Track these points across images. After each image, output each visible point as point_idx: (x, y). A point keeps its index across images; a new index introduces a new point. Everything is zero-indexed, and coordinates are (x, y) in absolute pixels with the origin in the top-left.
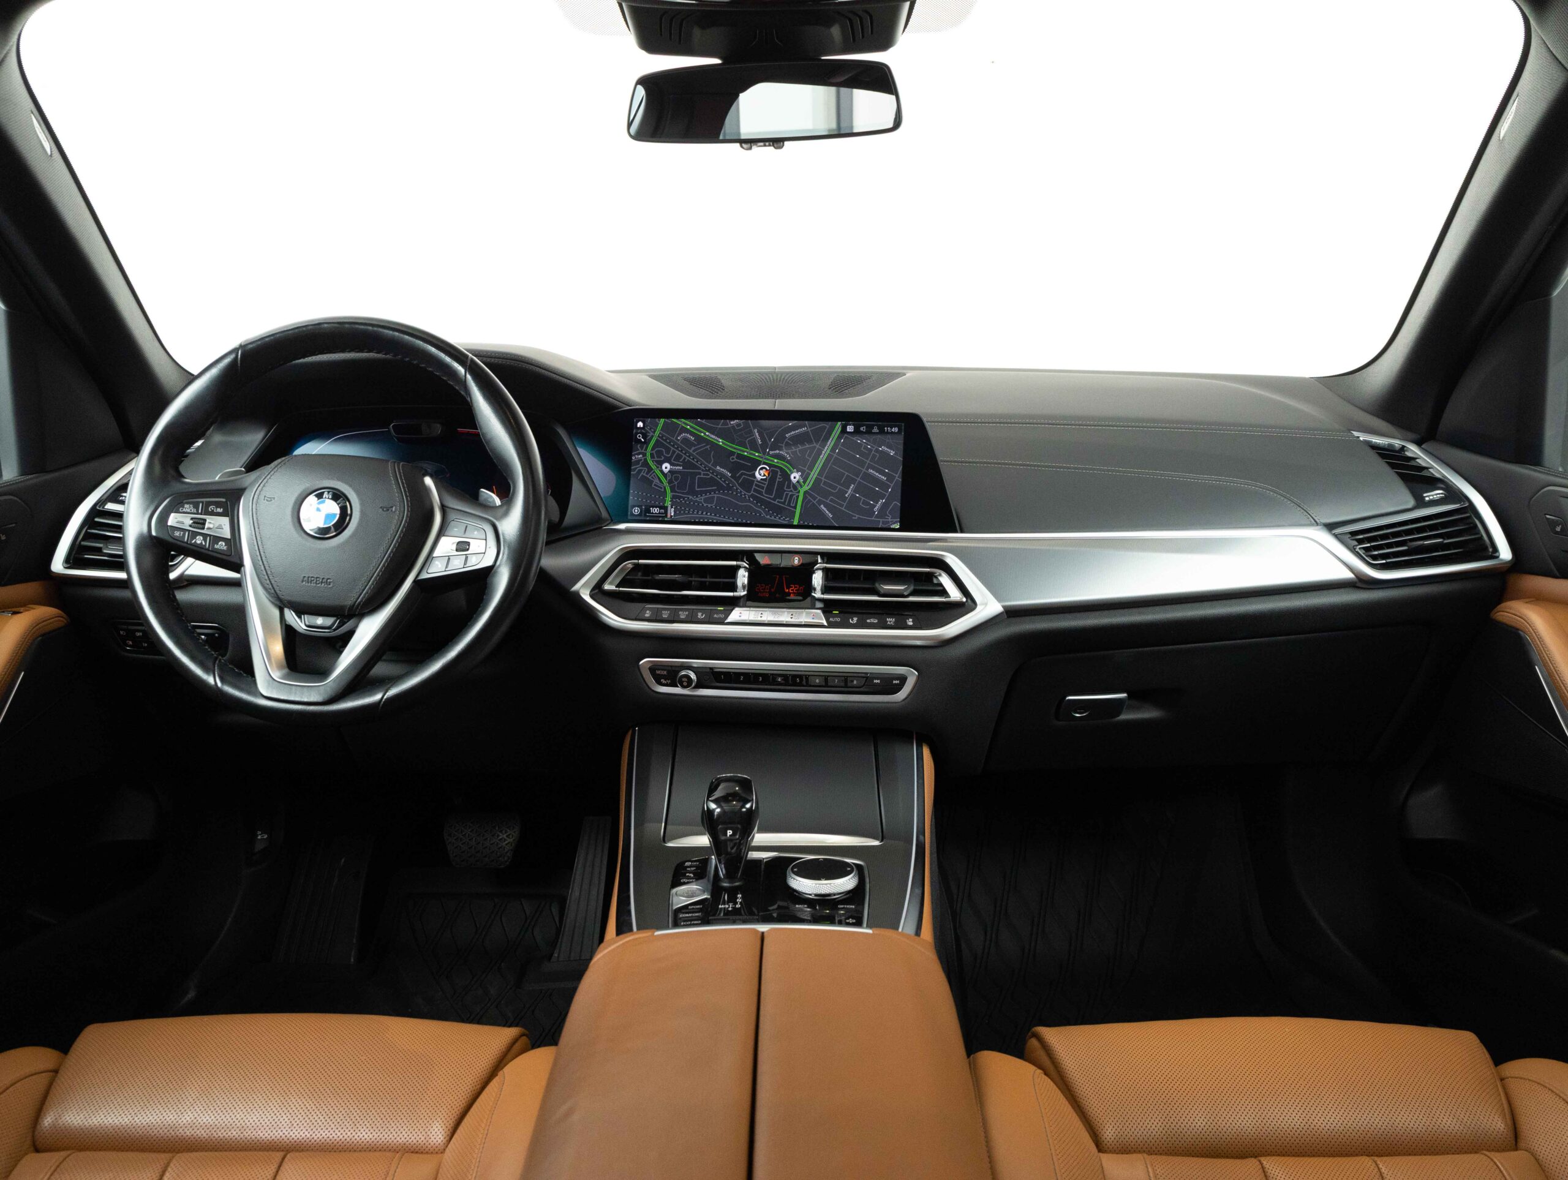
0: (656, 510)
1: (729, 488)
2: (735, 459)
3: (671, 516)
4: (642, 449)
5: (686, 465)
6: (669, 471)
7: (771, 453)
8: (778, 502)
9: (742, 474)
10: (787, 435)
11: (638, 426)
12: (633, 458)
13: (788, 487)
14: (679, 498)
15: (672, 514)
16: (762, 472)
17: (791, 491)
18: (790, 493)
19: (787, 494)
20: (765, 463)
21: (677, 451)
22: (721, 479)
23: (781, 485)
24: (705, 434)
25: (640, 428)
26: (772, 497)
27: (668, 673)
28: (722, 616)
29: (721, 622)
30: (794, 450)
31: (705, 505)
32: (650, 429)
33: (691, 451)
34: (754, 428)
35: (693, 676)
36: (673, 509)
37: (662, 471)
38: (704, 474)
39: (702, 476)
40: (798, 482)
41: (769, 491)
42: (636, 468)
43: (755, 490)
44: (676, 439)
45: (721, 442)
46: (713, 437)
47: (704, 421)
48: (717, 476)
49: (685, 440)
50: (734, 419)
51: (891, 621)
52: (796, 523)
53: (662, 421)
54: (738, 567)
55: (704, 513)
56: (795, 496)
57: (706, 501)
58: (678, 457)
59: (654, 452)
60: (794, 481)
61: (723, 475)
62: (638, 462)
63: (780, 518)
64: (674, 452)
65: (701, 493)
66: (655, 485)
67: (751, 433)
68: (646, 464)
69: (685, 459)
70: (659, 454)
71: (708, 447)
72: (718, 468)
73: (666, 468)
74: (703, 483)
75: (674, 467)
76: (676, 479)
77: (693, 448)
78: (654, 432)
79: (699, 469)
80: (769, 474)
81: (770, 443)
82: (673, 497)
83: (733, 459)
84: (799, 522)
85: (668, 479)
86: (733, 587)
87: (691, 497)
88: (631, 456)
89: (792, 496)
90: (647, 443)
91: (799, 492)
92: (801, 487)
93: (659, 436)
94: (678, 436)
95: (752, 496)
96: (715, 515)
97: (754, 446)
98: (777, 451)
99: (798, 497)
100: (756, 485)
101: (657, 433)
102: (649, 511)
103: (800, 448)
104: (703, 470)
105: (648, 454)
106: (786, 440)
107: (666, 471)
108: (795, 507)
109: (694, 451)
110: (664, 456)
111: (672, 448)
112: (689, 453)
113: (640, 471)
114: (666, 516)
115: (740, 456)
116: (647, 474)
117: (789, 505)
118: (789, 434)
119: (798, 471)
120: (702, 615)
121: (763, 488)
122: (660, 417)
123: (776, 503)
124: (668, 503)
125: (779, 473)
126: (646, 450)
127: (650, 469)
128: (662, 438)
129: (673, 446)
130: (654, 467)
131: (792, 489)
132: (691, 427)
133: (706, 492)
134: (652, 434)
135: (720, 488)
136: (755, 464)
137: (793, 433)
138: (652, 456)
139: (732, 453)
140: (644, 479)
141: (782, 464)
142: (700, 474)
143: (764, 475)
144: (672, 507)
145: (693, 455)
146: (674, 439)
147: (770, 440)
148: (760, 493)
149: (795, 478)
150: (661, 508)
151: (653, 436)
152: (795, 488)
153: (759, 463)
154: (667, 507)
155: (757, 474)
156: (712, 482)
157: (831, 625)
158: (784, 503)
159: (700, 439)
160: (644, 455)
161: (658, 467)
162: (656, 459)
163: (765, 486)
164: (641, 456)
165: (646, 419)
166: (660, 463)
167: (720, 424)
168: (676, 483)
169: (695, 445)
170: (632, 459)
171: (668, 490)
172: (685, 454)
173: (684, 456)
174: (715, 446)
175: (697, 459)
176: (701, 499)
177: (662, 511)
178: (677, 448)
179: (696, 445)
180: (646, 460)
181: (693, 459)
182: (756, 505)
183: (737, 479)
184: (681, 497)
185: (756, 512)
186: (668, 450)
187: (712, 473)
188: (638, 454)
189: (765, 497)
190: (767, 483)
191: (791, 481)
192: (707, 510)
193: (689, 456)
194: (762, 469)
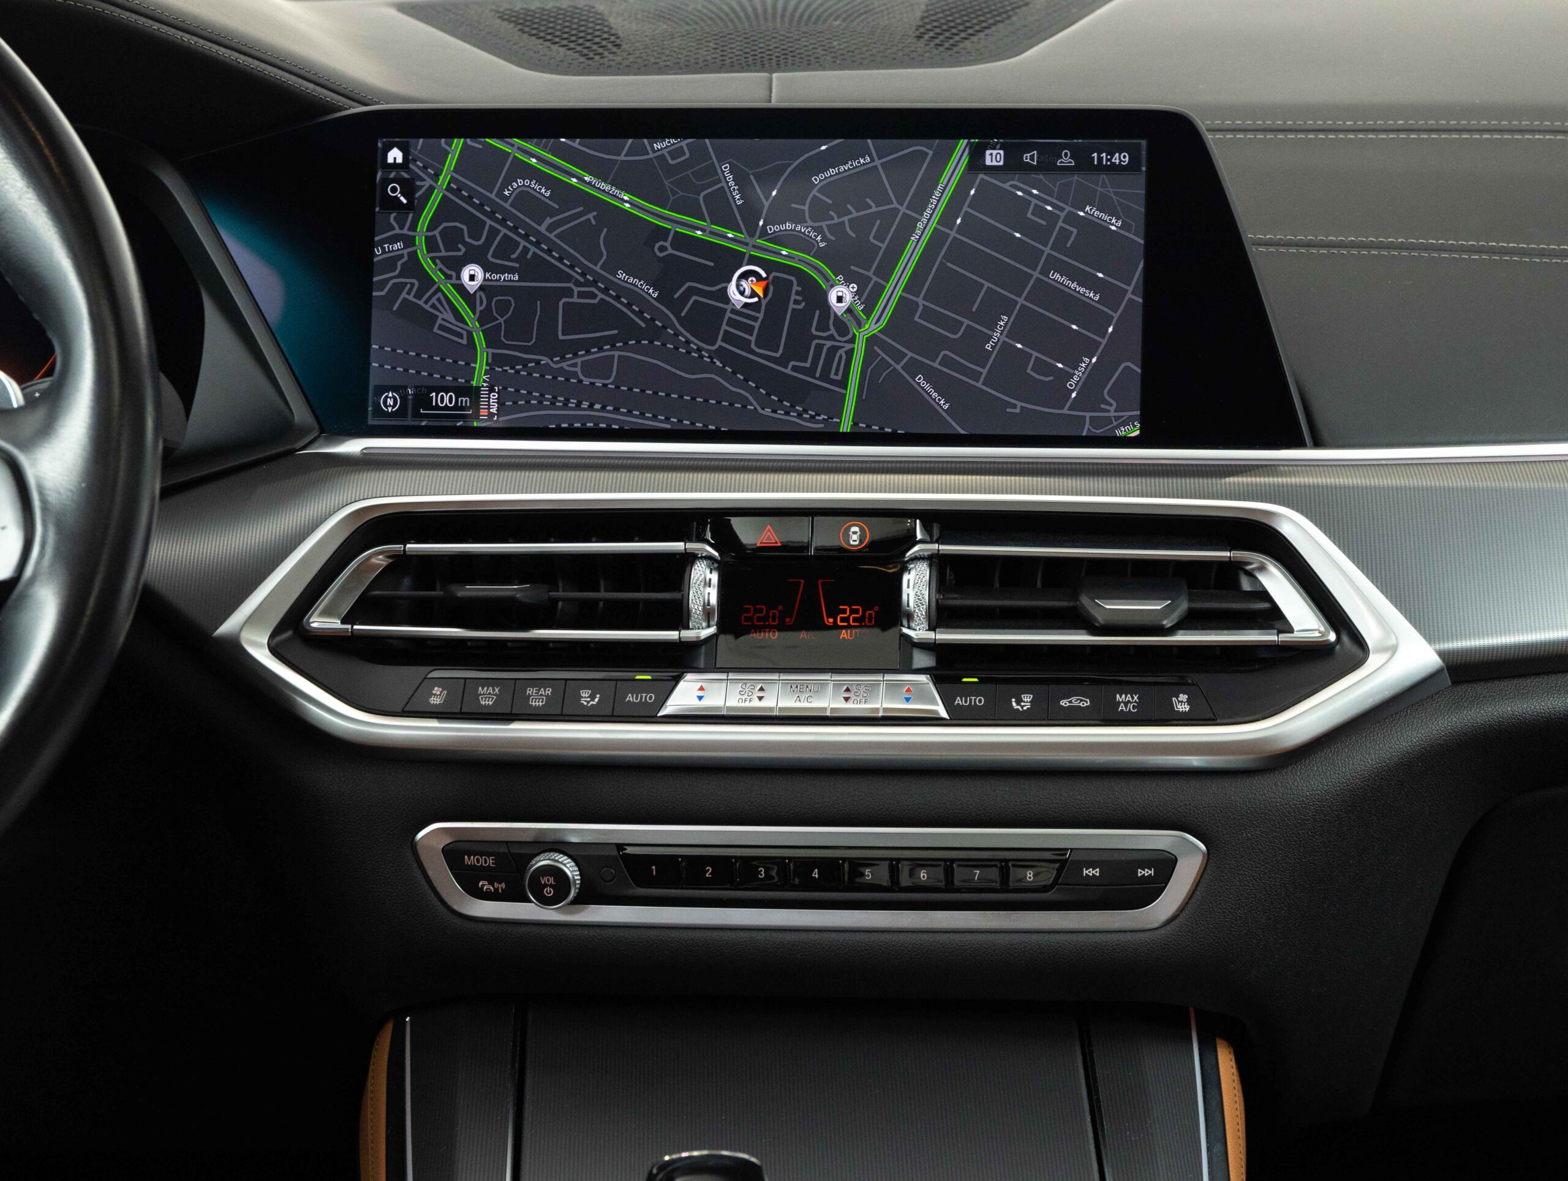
0: (447, 399)
1: (654, 333)
2: (670, 251)
3: (491, 415)
4: (402, 228)
5: (530, 268)
6: (481, 288)
7: (771, 229)
8: (794, 369)
9: (691, 291)
10: (816, 180)
11: (390, 160)
12: (378, 251)
13: (823, 326)
14: (512, 362)
15: (494, 410)
16: (746, 285)
17: (831, 338)
18: (829, 344)
19: (819, 347)
20: (753, 260)
21: (504, 231)
22: (629, 306)
23: (801, 320)
24: (581, 179)
25: (395, 165)
26: (778, 355)
27: (496, 862)
28: (650, 698)
29: (651, 718)
30: (836, 220)
31: (586, 381)
32: (425, 168)
33: (542, 229)
34: (721, 161)
35: (570, 869)
36: (494, 396)
37: (461, 289)
38: (581, 295)
39: (575, 300)
40: (849, 310)
41: (768, 338)
42: (387, 280)
43: (728, 338)
44: (500, 195)
45: (626, 201)
46: (602, 189)
47: (576, 143)
48: (617, 298)
49: (524, 199)
50: (662, 136)
51: (1127, 701)
52: (846, 426)
53: (458, 144)
54: (689, 559)
55: (585, 404)
56: (841, 352)
57: (589, 368)
58: (507, 247)
59: (436, 233)
60: (839, 308)
61: (634, 297)
62: (391, 262)
63: (800, 415)
64: (493, 232)
65: (574, 348)
66: (441, 327)
67: (712, 172)
68: (413, 267)
69: (526, 250)
70: (452, 238)
71: (591, 216)
72: (621, 275)
73: (472, 278)
74: (578, 318)
75: (496, 276)
76: (503, 308)
77: (548, 221)
78: (437, 176)
79: (568, 278)
80: (766, 291)
81: (767, 204)
82: (495, 361)
83: (662, 249)
84: (855, 424)
85: (479, 308)
86: (678, 617)
87: (545, 360)
88: (372, 245)
89: (833, 350)
90: (414, 207)
91: (853, 340)
92: (860, 325)
93: (449, 188)
94: (505, 186)
95: (721, 353)
96: (616, 410)
97: (722, 214)
98: (789, 226)
99: (849, 354)
100: (731, 323)
101: (444, 179)
102: (428, 404)
103: (855, 214)
104: (578, 284)
105: (420, 241)
106: (814, 192)
107: (472, 286)
108: (843, 384)
109: (550, 229)
110: (465, 244)
111: (489, 222)
112: (537, 233)
113: (398, 289)
114: (477, 416)
115: (682, 242)
116: (419, 296)
117: (825, 377)
118: (822, 176)
119: (848, 281)
120: (592, 697)
121: (749, 330)
122: (451, 135)
123: (788, 371)
124: (480, 377)
125: (796, 288)
126: (413, 228)
127: (427, 282)
128: (457, 192)
129: (491, 215)
130: (437, 276)
131: (833, 331)
132: (540, 159)
133: (587, 345)
134: (429, 182)
135: (628, 332)
136: (727, 261)
137: (832, 171)
138: (431, 245)
139: (662, 233)
140: (410, 312)
141: (801, 261)
142: (569, 292)
143: (754, 294)
144: (491, 390)
145: (548, 240)
146: (493, 196)
147: (768, 195)
148: (745, 345)
149: (840, 299)
150: (460, 391)
151: (431, 189)
152: (841, 327)
153: (738, 259)
154: (478, 389)
155: (732, 290)
156: (604, 316)
157: (959, 717)
158: (810, 372)
159: (565, 195)
160: (409, 242)
161: (448, 277)
162: (443, 253)
163: (757, 325)
164: (399, 245)
165: (411, 141)
166: (457, 266)
167: (625, 151)
168: (501, 320)
169: (553, 213)
170: (373, 255)
171: (480, 339)
172: (526, 237)
173: (523, 243)
174: (610, 213)
175: (560, 249)
176: (574, 364)
177: (465, 400)
178: (503, 222)
179: (559, 212)
180: (413, 256)
181: (549, 252)
182: (731, 378)
183: (676, 309)
184: (519, 360)
185: (734, 398)
186: (476, 226)
187: (605, 291)
188: (393, 240)
189: (759, 356)
190: (761, 316)
191: (827, 307)
192: (593, 395)
193: (537, 244)
194: (745, 275)
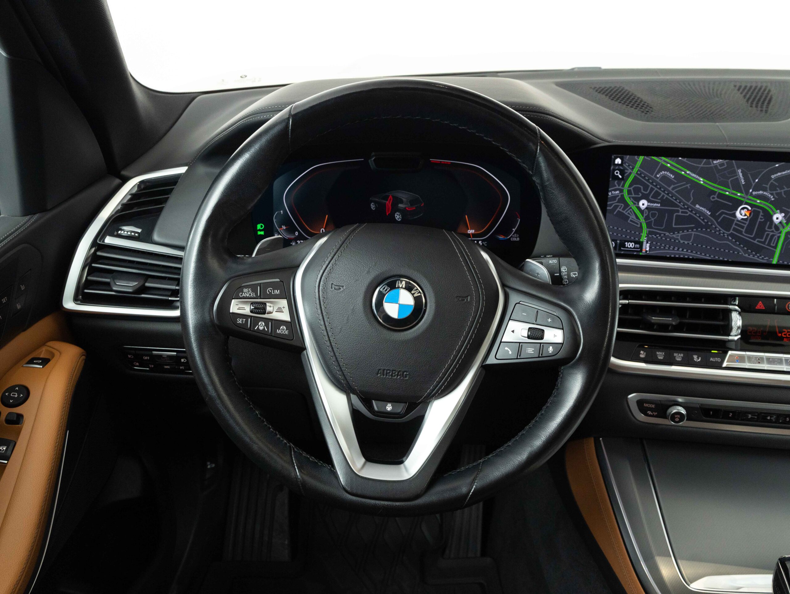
0: (631, 245)
1: (707, 226)
2: (716, 199)
3: (646, 251)
4: (619, 186)
5: (664, 202)
6: (646, 208)
7: (754, 193)
8: (758, 241)
9: (723, 213)
10: (773, 177)
11: (616, 162)
12: (610, 194)
13: (770, 227)
14: (656, 234)
15: (648, 249)
16: (743, 212)
17: (773, 231)
18: (771, 234)
19: (768, 235)
20: (747, 204)
21: (656, 189)
22: (699, 217)
23: (762, 225)
24: (685, 172)
25: (618, 165)
26: (752, 236)
27: (656, 406)
28: (719, 360)
29: (719, 366)
30: (779, 191)
31: (682, 242)
32: (629, 166)
33: (670, 189)
34: (738, 168)
35: (683, 411)
36: (648, 245)
37: (639, 208)
38: (682, 212)
39: (680, 214)
40: (781, 223)
41: (749, 230)
42: (612, 204)
43: (735, 230)
44: (656, 176)
45: (701, 181)
46: (693, 176)
47: (685, 160)
48: (695, 214)
49: (664, 178)
50: (717, 159)
52: (775, 261)
53: (641, 158)
54: (730, 311)
55: (681, 249)
56: (776, 237)
57: (683, 237)
58: (657, 195)
59: (631, 188)
60: (776, 221)
61: (702, 214)
62: (614, 198)
63: (758, 257)
64: (652, 189)
65: (678, 230)
66: (631, 221)
67: (735, 173)
68: (622, 200)
69: (663, 196)
70: (637, 191)
71: (688, 185)
72: (697, 206)
73: (643, 204)
74: (681, 220)
75: (652, 204)
76: (654, 214)
77: (672, 186)
78: (633, 169)
79: (678, 206)
80: (750, 214)
81: (753, 184)
82: (649, 233)
83: (713, 198)
84: (778, 261)
85: (645, 215)
86: (728, 330)
87: (667, 234)
88: (608, 191)
89: (773, 236)
90: (624, 179)
91: (780, 233)
92: (784, 227)
93: (637, 173)
94: (657, 173)
95: (732, 235)
96: (692, 252)
97: (736, 186)
98: (761, 192)
99: (779, 237)
100: (736, 224)
101: (635, 170)
102: (624, 246)
103: (786, 189)
104: (681, 208)
105: (625, 192)
106: (772, 181)
107: (643, 207)
108: (775, 247)
109: (673, 189)
110: (641, 193)
111: (651, 186)
112: (668, 191)
113: (616, 207)
114: (641, 251)
115: (721, 196)
116: (624, 209)
117: (769, 245)
118: (775, 175)
119: (781, 212)
120: (698, 358)
121: (743, 227)
122: (639, 155)
123: (755, 242)
124: (644, 238)
125: (761, 214)
126: (623, 186)
127: (627, 205)
128: (640, 175)
129: (652, 183)
130: (630, 203)
131: (773, 229)
132: (671, 165)
133: (683, 230)
134: (630, 171)
135: (698, 225)
136: (737, 203)
137: (779, 174)
138: (629, 192)
139: (714, 193)
140: (620, 214)
141: (769, 207)
142: (678, 211)
143: (745, 215)
144: (647, 243)
145: (672, 193)
146: (653, 177)
147: (754, 181)
148: (741, 232)
149: (777, 218)
150: (636, 243)
151: (630, 173)
152: (777, 228)
153: (741, 203)
154: (642, 242)
155: (738, 214)
156: (690, 220)
158: (764, 243)
159: (678, 177)
160: (621, 191)
161: (634, 204)
162: (633, 196)
163: (746, 226)
164: (618, 192)
165: (625, 156)
166: (638, 200)
167: (703, 163)
168: (653, 219)
169: (675, 183)
170: (608, 195)
171: (644, 225)
172: (664, 191)
173: (663, 193)
174: (696, 185)
175: (675, 196)
176: (677, 236)
177: (638, 246)
178: (656, 186)
179: (676, 183)
180: (622, 196)
181: (672, 197)
182: (734, 244)
183: (716, 218)
184: (658, 233)
185: (734, 250)
186: (646, 187)
187: (691, 211)
188: (615, 190)
189: (746, 236)
190: (747, 223)
191: (772, 221)
192: (683, 246)
193: (668, 194)
194: (743, 209)
